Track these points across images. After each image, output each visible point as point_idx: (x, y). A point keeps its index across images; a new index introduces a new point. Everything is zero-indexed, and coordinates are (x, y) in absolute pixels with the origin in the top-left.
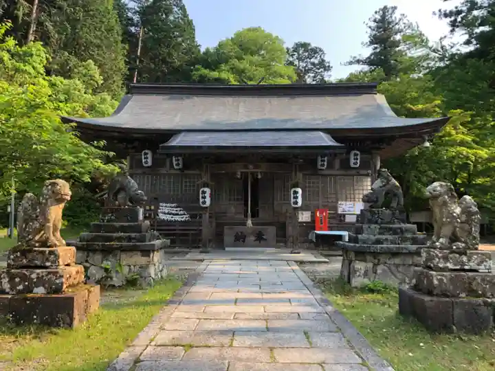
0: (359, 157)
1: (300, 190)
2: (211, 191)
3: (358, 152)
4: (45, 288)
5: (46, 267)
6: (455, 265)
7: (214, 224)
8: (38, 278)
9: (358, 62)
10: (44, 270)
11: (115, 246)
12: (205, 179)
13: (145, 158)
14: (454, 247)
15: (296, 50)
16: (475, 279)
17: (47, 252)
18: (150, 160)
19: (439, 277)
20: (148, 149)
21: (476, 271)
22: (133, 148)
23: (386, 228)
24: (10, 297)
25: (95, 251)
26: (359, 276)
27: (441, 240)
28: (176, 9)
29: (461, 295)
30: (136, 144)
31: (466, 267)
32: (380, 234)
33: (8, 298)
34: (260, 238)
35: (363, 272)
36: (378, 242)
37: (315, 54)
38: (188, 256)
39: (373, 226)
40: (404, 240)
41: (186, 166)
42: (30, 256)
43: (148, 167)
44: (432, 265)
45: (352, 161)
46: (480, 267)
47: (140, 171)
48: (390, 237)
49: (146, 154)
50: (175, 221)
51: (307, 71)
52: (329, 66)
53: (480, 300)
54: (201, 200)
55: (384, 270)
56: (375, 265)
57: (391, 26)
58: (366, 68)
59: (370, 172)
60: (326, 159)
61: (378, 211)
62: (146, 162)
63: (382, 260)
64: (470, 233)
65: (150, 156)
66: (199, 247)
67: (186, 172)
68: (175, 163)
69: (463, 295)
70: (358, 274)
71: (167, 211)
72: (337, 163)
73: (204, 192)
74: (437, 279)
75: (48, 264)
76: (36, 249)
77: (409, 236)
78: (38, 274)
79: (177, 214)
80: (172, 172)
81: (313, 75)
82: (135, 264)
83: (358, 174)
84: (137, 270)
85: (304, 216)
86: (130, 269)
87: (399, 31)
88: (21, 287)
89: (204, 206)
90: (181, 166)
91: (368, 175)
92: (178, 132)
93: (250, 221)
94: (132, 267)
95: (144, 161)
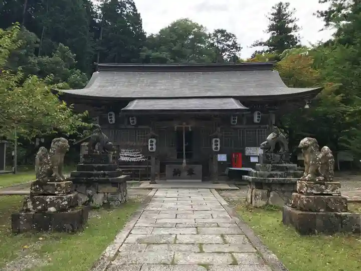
0: (260, 116)
1: (216, 141)
2: (157, 141)
3: (260, 112)
4: (55, 208)
5: (55, 195)
6: (318, 191)
7: (159, 164)
8: (50, 201)
9: (261, 44)
10: (54, 197)
11: (95, 180)
12: (153, 132)
13: (110, 118)
14: (317, 180)
15: (215, 35)
16: (330, 200)
17: (56, 185)
18: (113, 119)
19: (307, 199)
20: (112, 111)
21: (331, 195)
22: (101, 110)
23: (276, 166)
24: (33, 213)
25: (81, 183)
26: (258, 199)
27: (309, 175)
28: (128, 5)
29: (321, 210)
30: (103, 107)
31: (324, 193)
32: (272, 170)
33: (32, 214)
34: (191, 173)
35: (260, 196)
36: (271, 176)
37: (229, 38)
38: (142, 186)
39: (268, 165)
40: (289, 175)
41: (139, 123)
42: (45, 187)
43: (113, 124)
44: (303, 192)
46: (333, 192)
47: (106, 126)
48: (279, 173)
49: (110, 115)
50: (132, 162)
51: (224, 50)
52: (239, 47)
53: (332, 214)
54: (150, 147)
55: (274, 195)
56: (269, 192)
57: (284, 18)
58: (266, 48)
59: (267, 126)
60: (237, 117)
61: (271, 155)
62: (111, 121)
63: (274, 188)
64: (328, 170)
65: (113, 116)
66: (149, 180)
67: (139, 127)
68: (131, 121)
69: (323, 210)
70: (258, 197)
71: (126, 155)
72: (244, 120)
73: (152, 142)
74: (306, 200)
75: (56, 192)
76: (48, 183)
77: (292, 171)
78: (50, 199)
79: (133, 157)
80: (129, 127)
81: (228, 53)
82: (108, 192)
83: (260, 127)
84: (110, 196)
85: (222, 158)
86: (105, 195)
87: (291, 21)
88: (40, 207)
89: (152, 151)
90: (135, 123)
91: (266, 128)
92: (133, 99)
93: (184, 161)
94: (106, 194)
95: (109, 120)
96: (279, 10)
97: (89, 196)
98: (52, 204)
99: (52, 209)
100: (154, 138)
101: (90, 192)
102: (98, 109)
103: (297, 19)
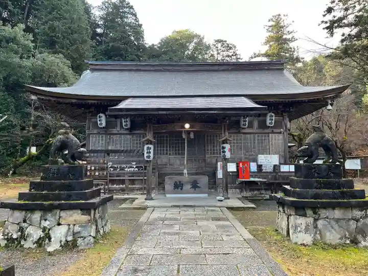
0: (274, 118)
2: (155, 147)
3: (273, 114)
7: (157, 175)
9: (259, 55)
12: (149, 137)
18: (104, 122)
20: (102, 113)
22: (90, 112)
26: (300, 231)
34: (195, 186)
35: (304, 227)
43: (103, 128)
45: (268, 122)
47: (95, 131)
49: (100, 117)
55: (324, 225)
56: (316, 220)
59: (282, 130)
60: (247, 119)
62: (101, 124)
63: (322, 214)
65: (103, 119)
67: (135, 131)
68: (124, 124)
70: (299, 229)
72: (256, 124)
73: (149, 148)
82: (74, 223)
83: (273, 132)
84: (77, 229)
86: (69, 229)
87: (290, 33)
89: (149, 159)
90: (129, 126)
91: (280, 133)
92: (126, 98)
94: (71, 226)
95: (99, 122)
96: (278, 23)
97: (44, 229)
100: (151, 144)
101: (46, 223)
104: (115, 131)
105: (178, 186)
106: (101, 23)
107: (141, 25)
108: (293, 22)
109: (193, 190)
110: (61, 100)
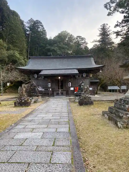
1: (70, 83)
2: (51, 84)
3: (85, 73)
9: (96, 41)
11: (32, 95)
12: (49, 81)
16: (87, 98)
20: (36, 74)
29: (85, 100)
30: (33, 73)
34: (62, 94)
37: (83, 40)
38: (46, 98)
39: (79, 90)
47: (34, 79)
49: (35, 75)
52: (87, 43)
54: (48, 86)
57: (106, 30)
65: (36, 75)
67: (45, 79)
68: (42, 77)
70: (76, 99)
72: (81, 76)
73: (49, 84)
75: (24, 97)
82: (36, 98)
83: (86, 78)
85: (72, 89)
87: (109, 31)
88: (20, 101)
90: (44, 78)
93: (60, 90)
95: (35, 77)
96: (104, 27)
98: (23, 100)
99: (23, 101)
101: (31, 99)
102: (31, 73)
103: (111, 30)
104: (39, 79)
105: (58, 94)
106: (28, 29)
107: (45, 30)
108: (110, 26)
109: (62, 95)
110: (25, 71)
